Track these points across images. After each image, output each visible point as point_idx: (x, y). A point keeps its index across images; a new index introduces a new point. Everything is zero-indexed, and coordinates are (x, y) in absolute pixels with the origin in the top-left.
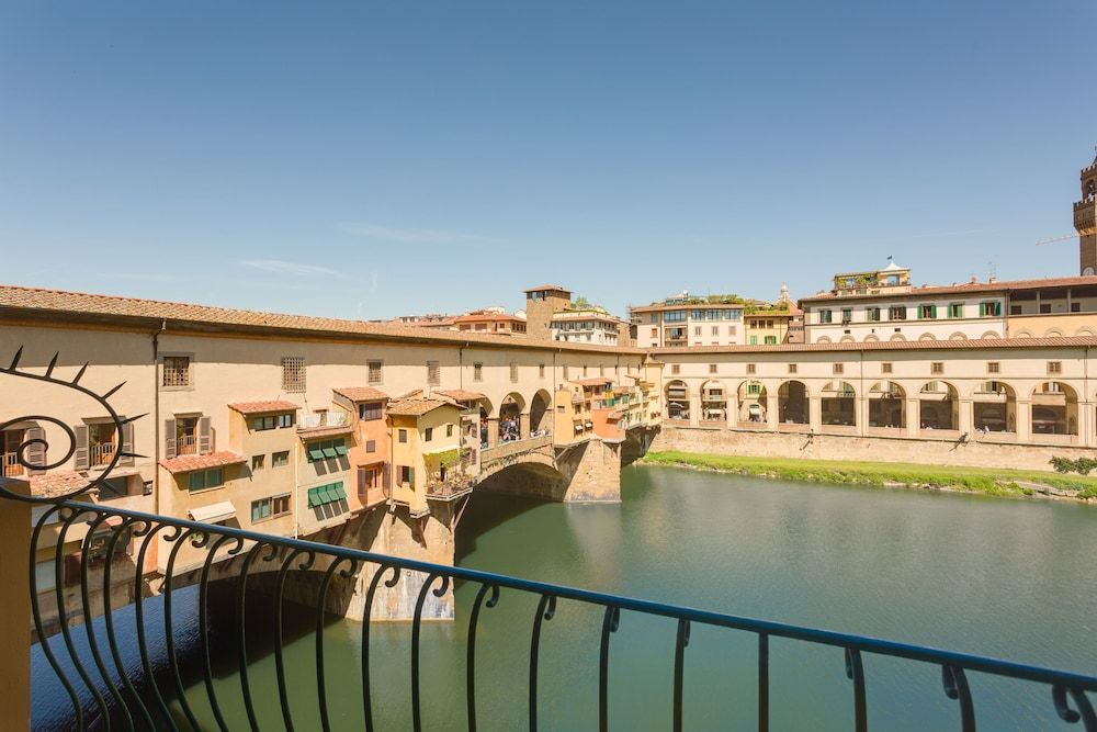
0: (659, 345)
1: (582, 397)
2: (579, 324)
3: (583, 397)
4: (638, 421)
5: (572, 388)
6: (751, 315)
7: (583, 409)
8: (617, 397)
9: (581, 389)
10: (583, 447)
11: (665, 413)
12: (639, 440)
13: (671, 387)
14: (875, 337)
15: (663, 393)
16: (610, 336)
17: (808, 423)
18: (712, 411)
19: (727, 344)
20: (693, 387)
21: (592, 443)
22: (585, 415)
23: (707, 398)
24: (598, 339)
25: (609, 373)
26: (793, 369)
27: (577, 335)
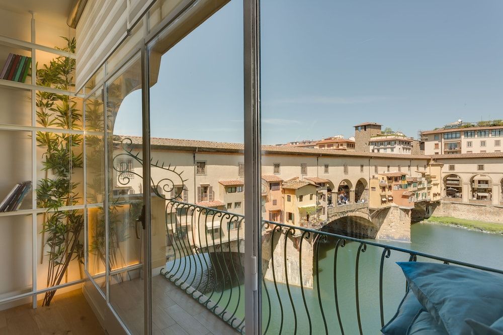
0: (440, 153)
1: (386, 183)
2: (386, 143)
3: (387, 183)
4: (424, 198)
5: (380, 178)
7: (387, 190)
8: (409, 184)
9: (386, 178)
10: (385, 211)
11: (444, 193)
12: (425, 209)
13: (448, 178)
15: (442, 181)
16: (406, 149)
18: (480, 194)
19: (493, 152)
20: (465, 179)
21: (392, 209)
22: (388, 193)
23: (476, 185)
24: (398, 151)
25: (404, 170)
27: (385, 149)
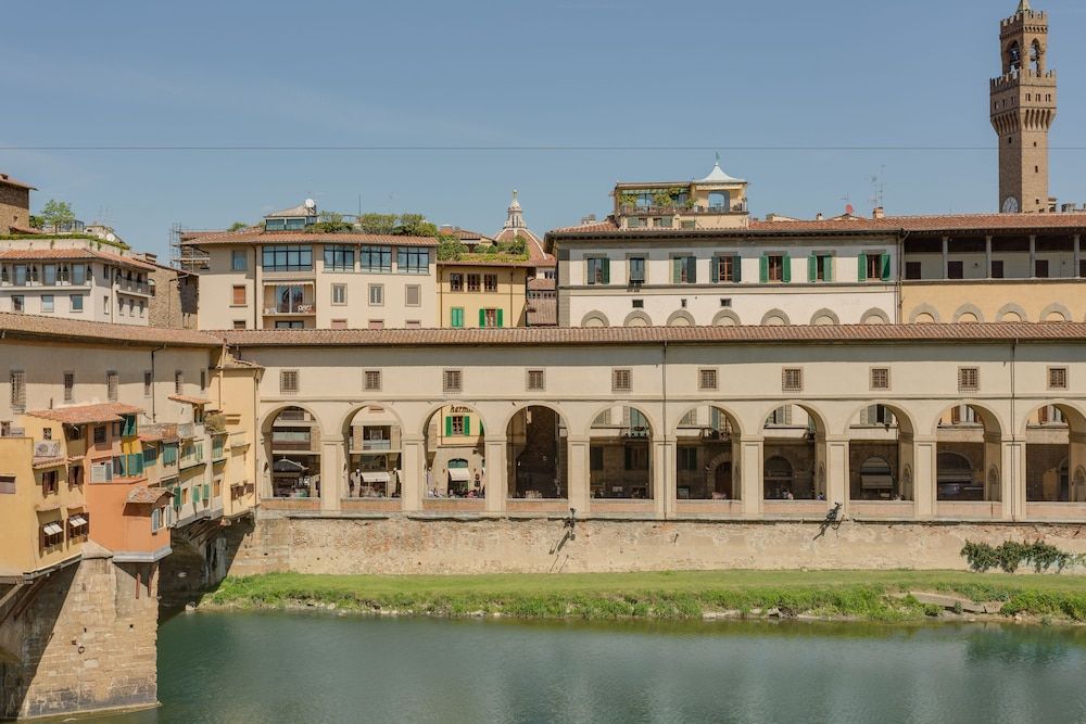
0: (250, 325)
1: (60, 452)
2: (51, 270)
3: (63, 452)
4: (200, 507)
5: (34, 429)
6: (451, 261)
7: (63, 485)
8: (151, 452)
9: (58, 433)
10: (63, 576)
11: (264, 485)
12: (202, 550)
13: (279, 423)
14: (687, 316)
15: (260, 436)
16: (132, 301)
17: (565, 495)
18: (370, 477)
19: (402, 325)
20: (327, 423)
21: (85, 564)
22: (67, 497)
23: (359, 446)
24: (100, 310)
25: (131, 396)
26: (536, 380)
27: (46, 296)
